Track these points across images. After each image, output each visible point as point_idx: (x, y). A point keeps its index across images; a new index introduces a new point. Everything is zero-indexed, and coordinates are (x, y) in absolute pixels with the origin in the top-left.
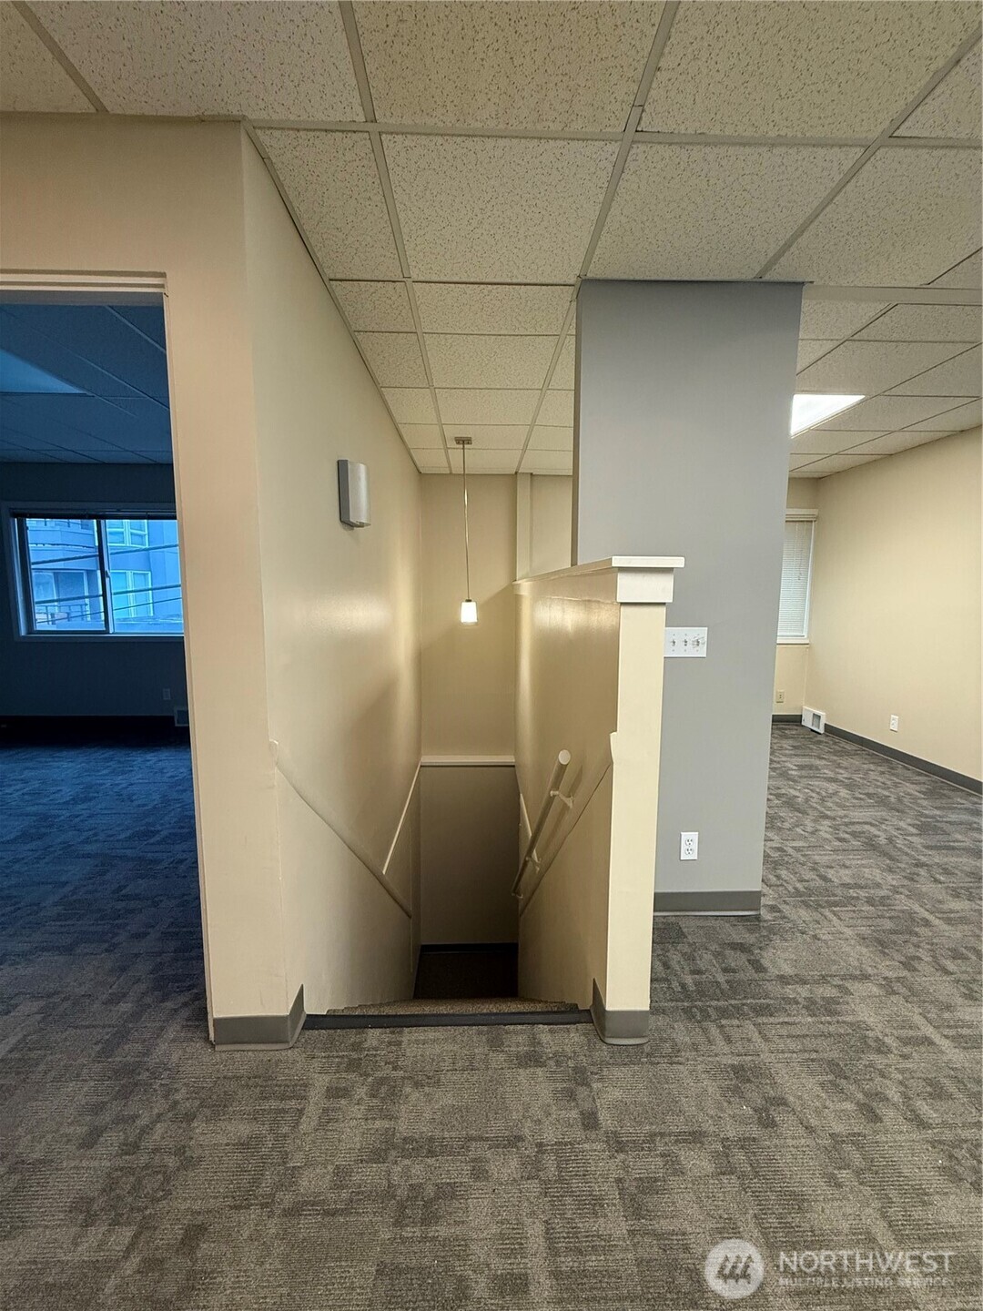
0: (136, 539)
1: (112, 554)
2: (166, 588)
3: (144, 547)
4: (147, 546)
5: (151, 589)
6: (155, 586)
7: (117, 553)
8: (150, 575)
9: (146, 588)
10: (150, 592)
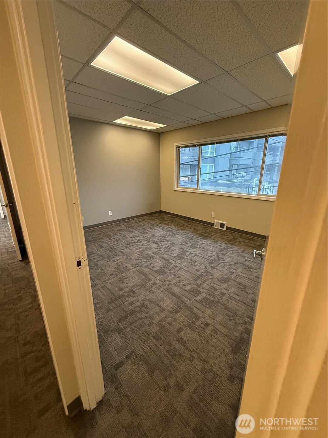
0: (212, 153)
1: (203, 159)
2: (218, 172)
3: (213, 156)
4: (215, 156)
5: (214, 173)
6: (215, 171)
7: (204, 159)
8: (214, 165)
9: (212, 172)
10: (213, 173)
